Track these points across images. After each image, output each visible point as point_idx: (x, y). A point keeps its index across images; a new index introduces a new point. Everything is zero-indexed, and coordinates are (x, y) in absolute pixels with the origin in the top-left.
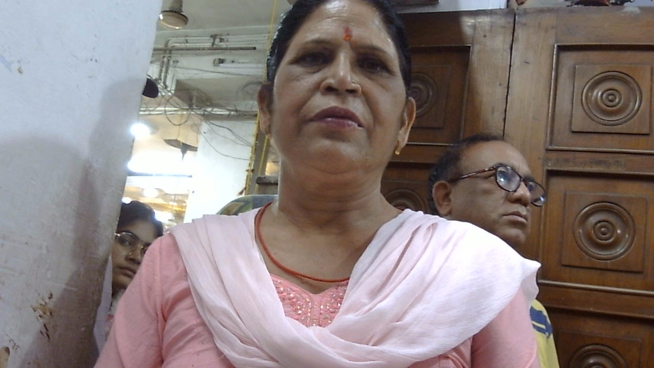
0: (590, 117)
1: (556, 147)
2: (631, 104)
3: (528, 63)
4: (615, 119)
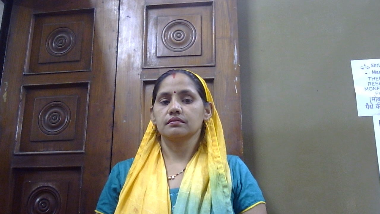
0: (167, 48)
1: (149, 67)
2: (190, 38)
3: (129, 17)
4: (181, 48)
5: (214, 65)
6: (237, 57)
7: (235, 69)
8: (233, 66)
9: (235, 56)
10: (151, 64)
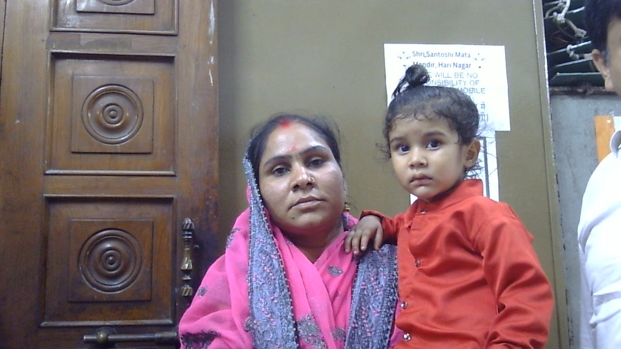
1: (62, 29)
5: (175, 34)
6: (214, 23)
7: (211, 42)
8: (208, 38)
9: (211, 21)
10: (65, 24)
